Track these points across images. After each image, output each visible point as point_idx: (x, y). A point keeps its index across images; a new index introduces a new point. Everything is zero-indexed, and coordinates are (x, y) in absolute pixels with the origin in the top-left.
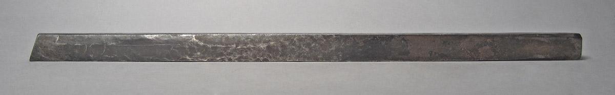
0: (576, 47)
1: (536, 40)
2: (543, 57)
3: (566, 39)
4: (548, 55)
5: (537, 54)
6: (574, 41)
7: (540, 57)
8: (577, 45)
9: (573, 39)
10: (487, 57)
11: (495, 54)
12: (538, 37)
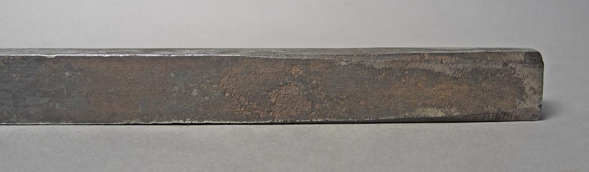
0: (527, 88)
1: (424, 70)
2: (440, 114)
3: (500, 67)
4: (453, 110)
5: (425, 105)
6: (522, 71)
7: (433, 116)
8: (529, 84)
9: (519, 67)
10: (293, 113)
11: (313, 107)
12: (428, 61)
